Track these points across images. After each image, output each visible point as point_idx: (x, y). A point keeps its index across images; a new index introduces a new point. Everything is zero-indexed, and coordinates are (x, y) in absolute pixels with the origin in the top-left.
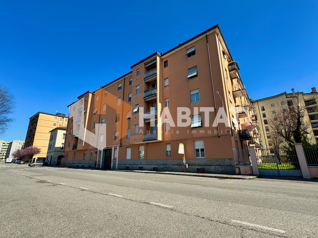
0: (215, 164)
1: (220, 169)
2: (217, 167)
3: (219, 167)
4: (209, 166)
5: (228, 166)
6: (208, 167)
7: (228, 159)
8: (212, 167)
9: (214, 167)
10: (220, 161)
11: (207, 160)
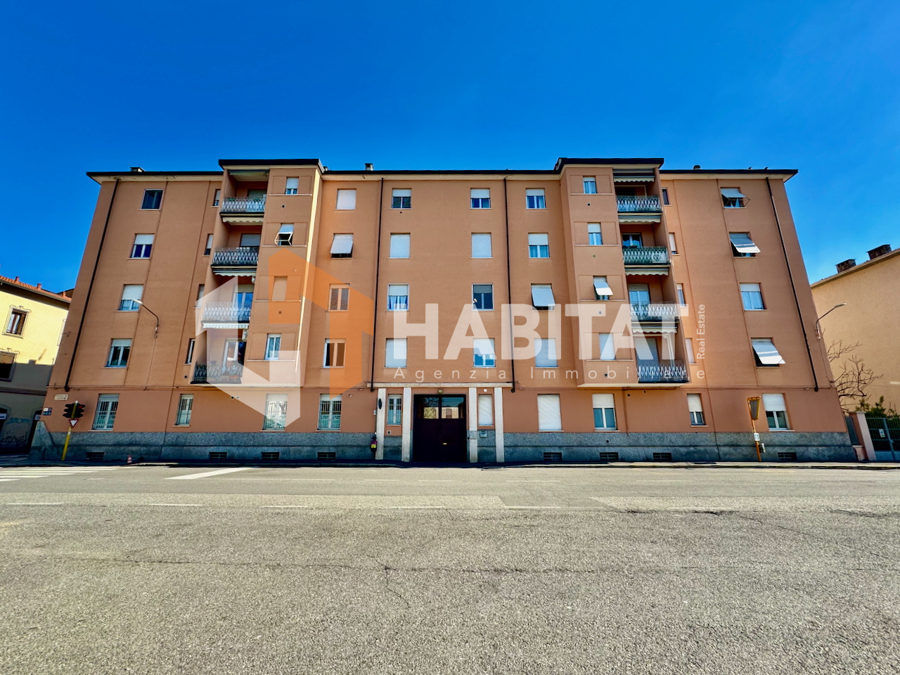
0: (815, 444)
1: (826, 453)
2: (820, 448)
3: (825, 448)
4: (804, 448)
5: (840, 446)
6: (802, 449)
7: (838, 433)
8: (810, 449)
9: (814, 448)
10: (823, 437)
11: (798, 434)
